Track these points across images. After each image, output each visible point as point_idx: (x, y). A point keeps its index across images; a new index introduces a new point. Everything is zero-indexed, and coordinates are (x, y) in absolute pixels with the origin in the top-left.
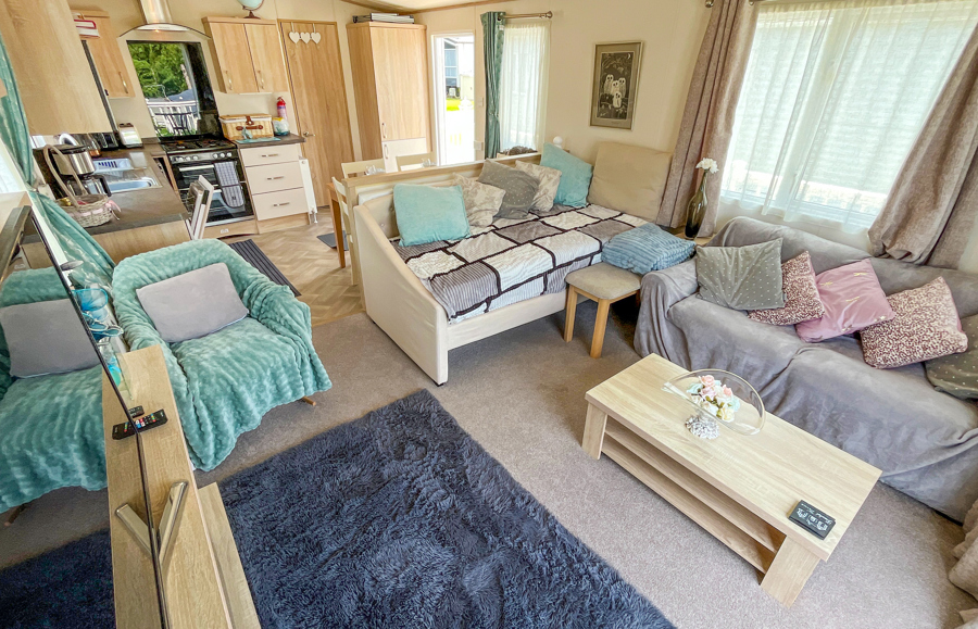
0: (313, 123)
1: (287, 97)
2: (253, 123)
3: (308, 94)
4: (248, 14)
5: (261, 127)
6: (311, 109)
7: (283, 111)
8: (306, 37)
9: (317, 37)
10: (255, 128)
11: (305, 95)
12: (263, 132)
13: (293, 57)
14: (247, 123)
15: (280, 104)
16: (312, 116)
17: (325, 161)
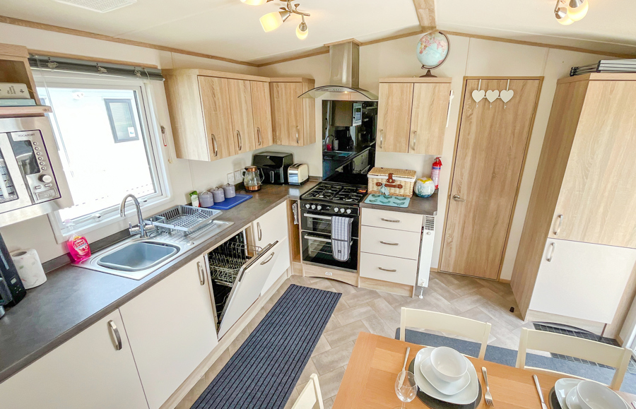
0: (469, 188)
1: (447, 159)
2: (393, 181)
3: (474, 158)
4: (425, 72)
5: (400, 187)
6: (471, 175)
7: (436, 172)
8: (492, 96)
9: (507, 95)
10: (394, 186)
11: (469, 158)
12: (402, 191)
13: (468, 117)
14: (388, 181)
15: (437, 163)
16: (470, 182)
17: (469, 230)
